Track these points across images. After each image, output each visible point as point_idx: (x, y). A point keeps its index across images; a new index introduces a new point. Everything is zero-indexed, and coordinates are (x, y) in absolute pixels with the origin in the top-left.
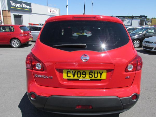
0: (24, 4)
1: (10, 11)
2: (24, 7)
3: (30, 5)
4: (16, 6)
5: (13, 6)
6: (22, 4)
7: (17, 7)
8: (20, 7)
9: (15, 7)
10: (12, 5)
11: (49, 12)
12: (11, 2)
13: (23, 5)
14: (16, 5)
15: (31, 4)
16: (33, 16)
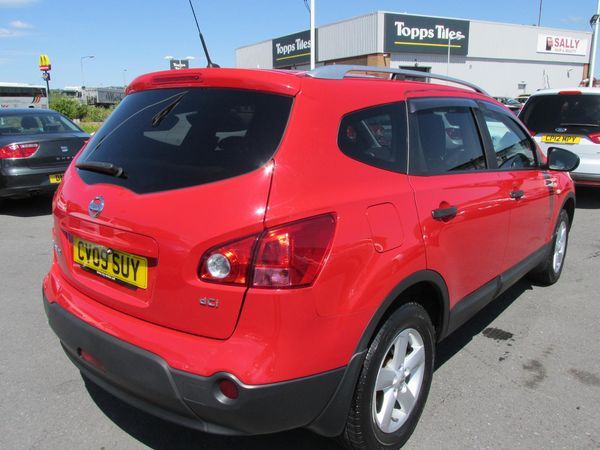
0: (439, 27)
1: (389, 56)
2: (439, 37)
3: (463, 27)
4: (413, 38)
5: (402, 38)
6: (434, 28)
7: (417, 39)
8: (426, 40)
9: (408, 39)
10: (399, 34)
11: (544, 49)
12: (396, 23)
13: (436, 32)
14: (414, 33)
15: (468, 23)
16: (471, 66)
